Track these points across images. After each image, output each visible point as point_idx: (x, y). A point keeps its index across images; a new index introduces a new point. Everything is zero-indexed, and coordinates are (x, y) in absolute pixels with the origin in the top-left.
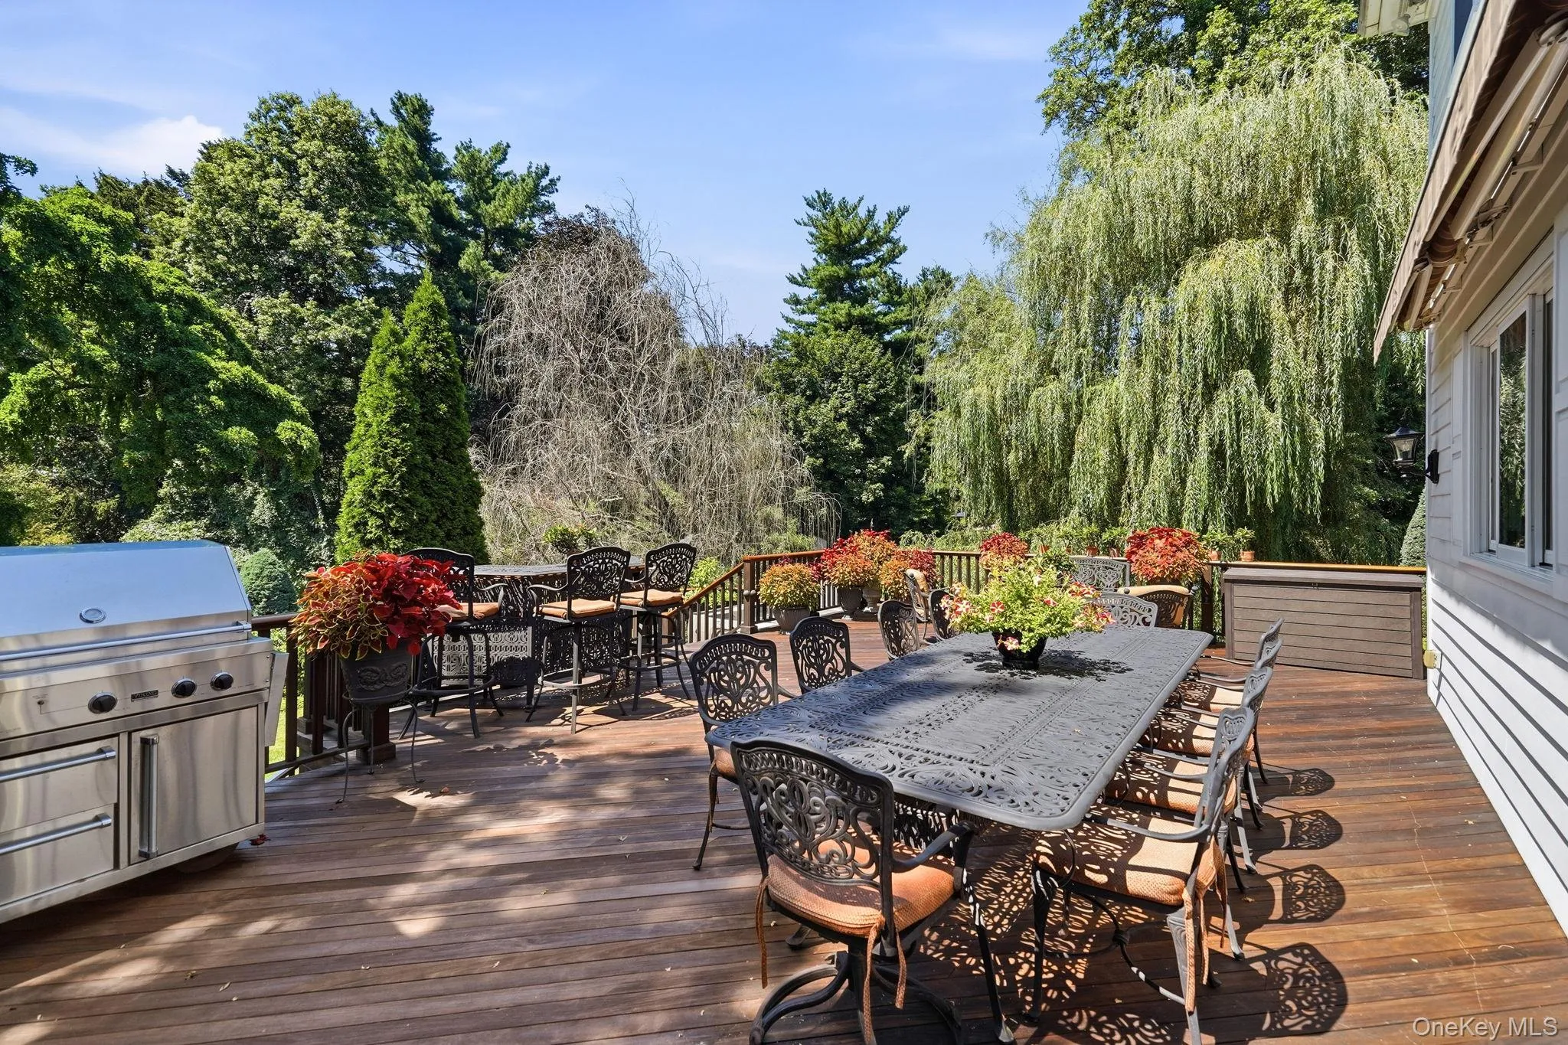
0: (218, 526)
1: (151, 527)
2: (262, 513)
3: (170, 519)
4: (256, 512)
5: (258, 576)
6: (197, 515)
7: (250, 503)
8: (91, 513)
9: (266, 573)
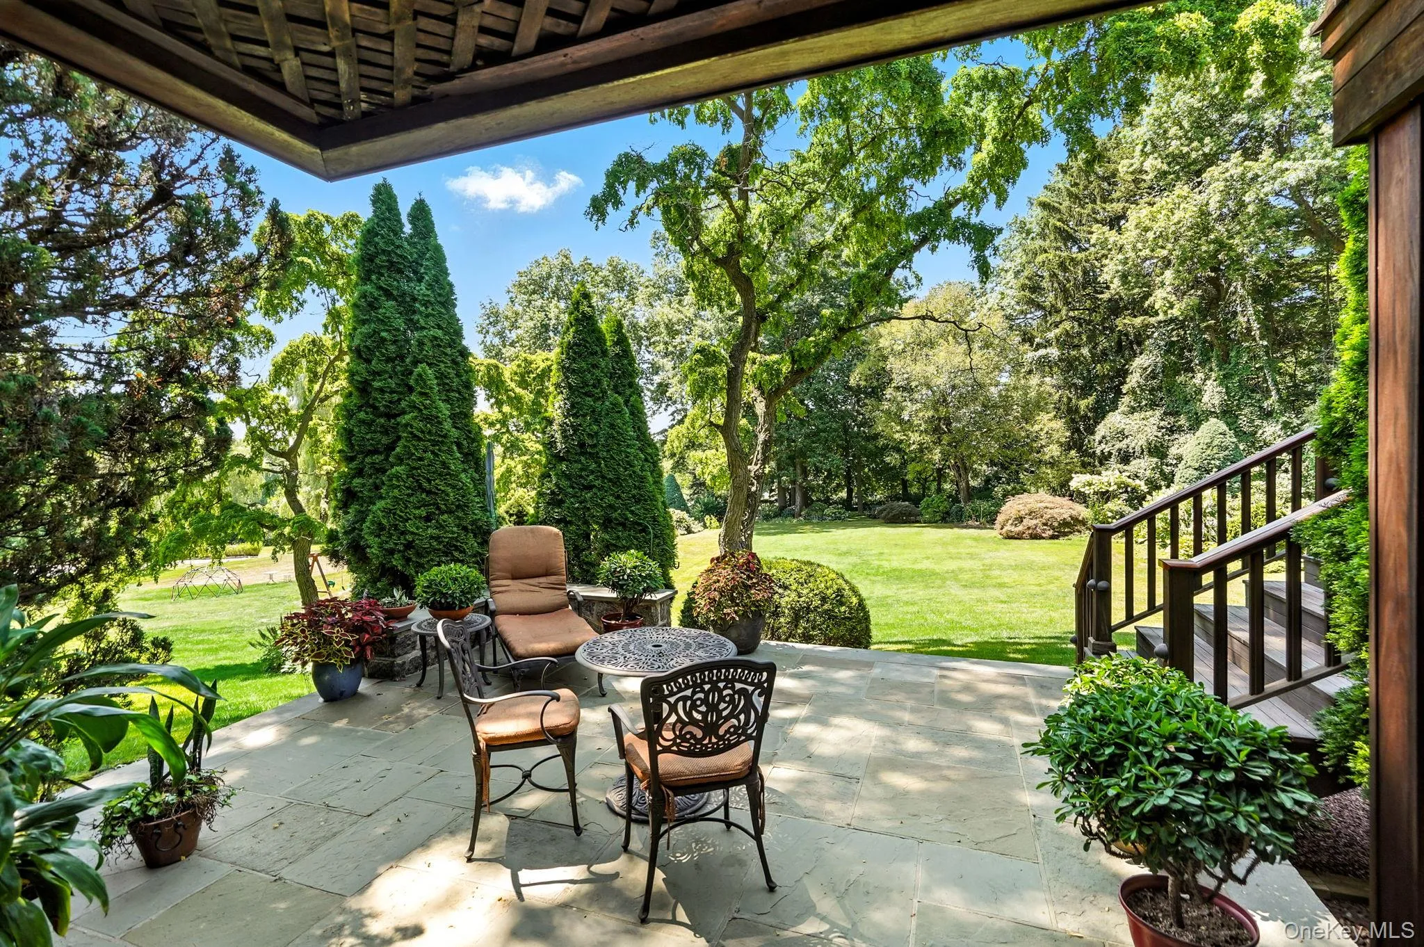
0: (1171, 414)
1: (1119, 417)
2: (1212, 397)
3: (1133, 410)
4: (1205, 399)
5: (1209, 445)
6: (1153, 405)
7: (1199, 391)
8: (1077, 410)
9: (1215, 443)
